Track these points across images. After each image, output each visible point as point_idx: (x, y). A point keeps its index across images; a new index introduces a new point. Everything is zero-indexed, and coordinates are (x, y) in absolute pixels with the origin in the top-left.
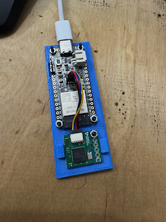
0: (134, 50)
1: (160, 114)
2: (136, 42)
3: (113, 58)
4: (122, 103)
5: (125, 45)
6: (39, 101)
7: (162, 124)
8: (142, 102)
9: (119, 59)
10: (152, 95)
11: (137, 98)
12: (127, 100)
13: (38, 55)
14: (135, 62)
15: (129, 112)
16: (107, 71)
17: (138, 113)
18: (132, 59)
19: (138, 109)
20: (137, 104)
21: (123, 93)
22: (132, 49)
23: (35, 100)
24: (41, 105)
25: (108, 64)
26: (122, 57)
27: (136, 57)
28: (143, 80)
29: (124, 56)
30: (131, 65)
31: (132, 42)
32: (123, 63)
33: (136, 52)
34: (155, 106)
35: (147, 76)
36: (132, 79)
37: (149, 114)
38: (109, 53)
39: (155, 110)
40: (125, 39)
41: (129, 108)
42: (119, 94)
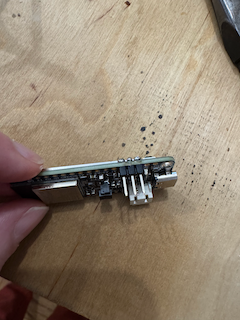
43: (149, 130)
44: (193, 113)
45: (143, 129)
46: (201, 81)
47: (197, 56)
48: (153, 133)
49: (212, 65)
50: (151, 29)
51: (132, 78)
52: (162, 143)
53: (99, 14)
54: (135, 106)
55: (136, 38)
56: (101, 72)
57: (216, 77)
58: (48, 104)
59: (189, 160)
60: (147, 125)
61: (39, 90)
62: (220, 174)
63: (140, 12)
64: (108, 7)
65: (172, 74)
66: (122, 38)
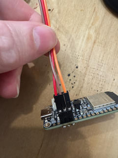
2: (101, 25)
3: (77, 35)
4: (74, 75)
5: (90, 25)
8: (91, 77)
9: (82, 38)
10: (101, 74)
11: (88, 73)
12: (79, 73)
14: (95, 42)
15: (77, 83)
16: (69, 46)
17: (85, 86)
18: (93, 39)
19: (86, 82)
20: (86, 79)
21: (77, 67)
22: (96, 31)
25: (71, 40)
26: (84, 36)
27: (96, 38)
28: (97, 59)
29: (86, 36)
30: (90, 45)
31: (97, 24)
32: (84, 42)
33: (98, 34)
34: (101, 83)
35: (101, 56)
36: (88, 57)
37: (94, 89)
38: (74, 31)
39: (100, 86)
40: (92, 21)
41: (78, 80)
42: (74, 67)
43: (72, 75)
45: (69, 75)
46: (96, 46)
47: (92, 32)
48: (75, 76)
49: (100, 36)
50: (66, 21)
57: (103, 42)
60: (71, 73)
63: (59, 13)
65: (80, 44)
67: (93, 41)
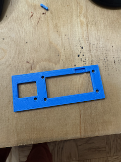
0: (86, 17)
1: (108, 57)
2: (87, 11)
3: (72, 25)
5: (79, 14)
6: (28, 62)
7: (110, 63)
8: (95, 51)
9: (76, 26)
10: (101, 46)
11: (92, 49)
12: (85, 51)
13: (21, 32)
14: (87, 25)
15: (87, 59)
16: (69, 35)
17: (93, 59)
18: (85, 23)
19: (93, 56)
20: (92, 54)
21: (82, 48)
22: (84, 17)
23: (25, 62)
24: (29, 64)
25: (69, 30)
26: (78, 24)
27: (87, 22)
28: (94, 37)
29: (79, 23)
30: (85, 28)
31: (84, 11)
32: (79, 27)
33: (87, 18)
34: (104, 52)
35: (96, 33)
36: (87, 38)
37: (101, 59)
38: (69, 22)
39: (105, 55)
40: (79, 11)
41: (87, 56)
42: (79, 49)
43: (81, 55)
44: (93, 41)
45: (79, 56)
46: (89, 27)
47: (82, 18)
48: (83, 55)
49: (89, 19)
50: (60, 17)
51: (63, 39)
52: (88, 57)
53: (37, 22)
54: (71, 49)
55: (56, 24)
56: (51, 43)
57: (93, 23)
58: (37, 66)
59: (101, 58)
60: (79, 54)
61: (31, 62)
62: (115, 57)
63: (51, 13)
64: (39, 17)
65: (77, 30)
66: (51, 26)
67: (85, 25)
